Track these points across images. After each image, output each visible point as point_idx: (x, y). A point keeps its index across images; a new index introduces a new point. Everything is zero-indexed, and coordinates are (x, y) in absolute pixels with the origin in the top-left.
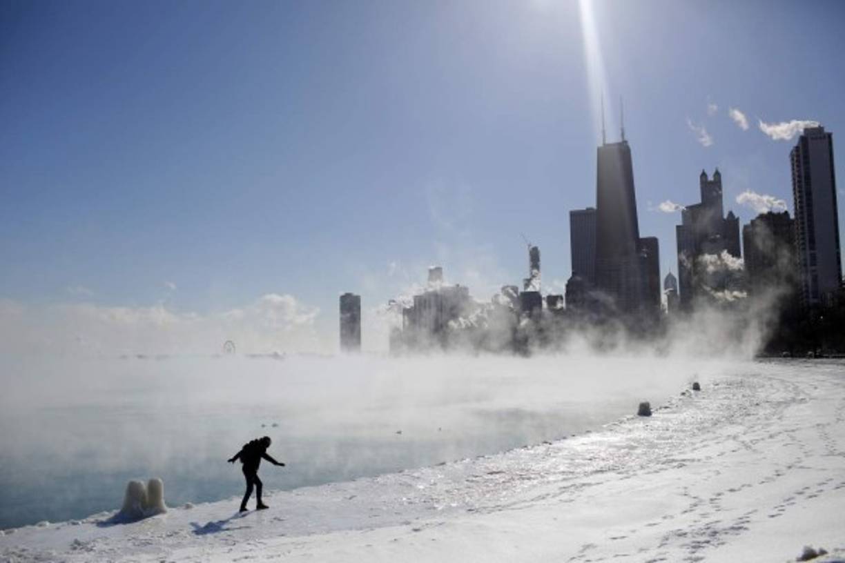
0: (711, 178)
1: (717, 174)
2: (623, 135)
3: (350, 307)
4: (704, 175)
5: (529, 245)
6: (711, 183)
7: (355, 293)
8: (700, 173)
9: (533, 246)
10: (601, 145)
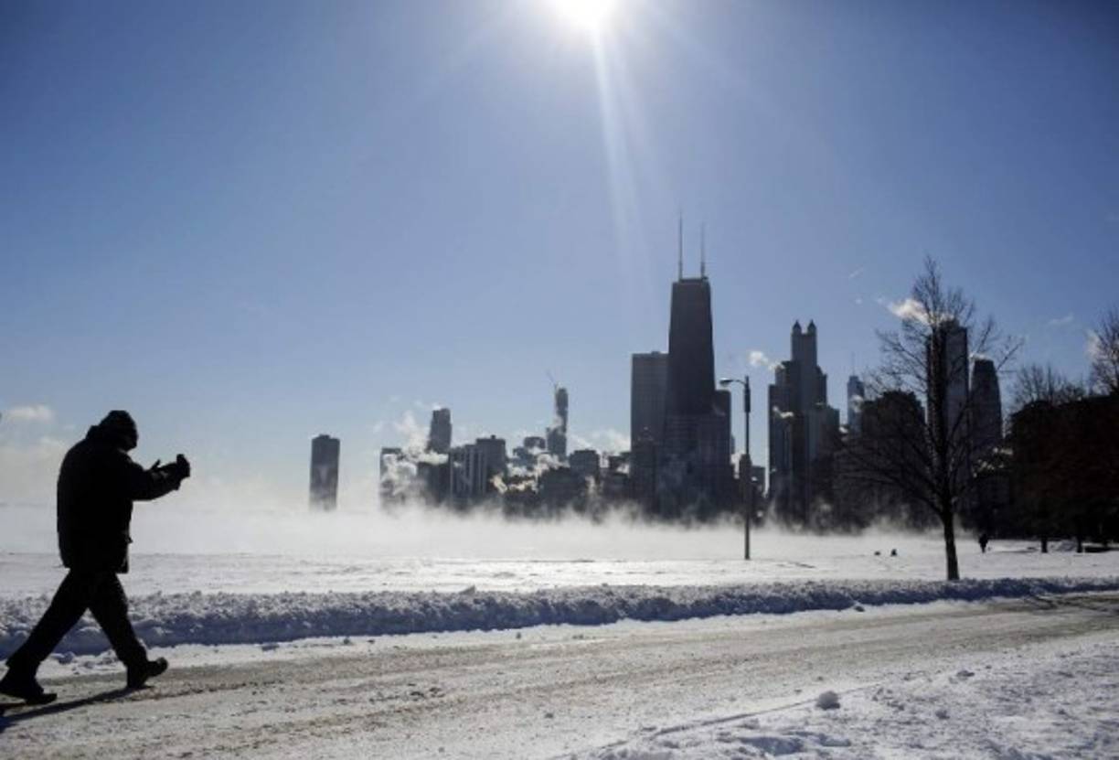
0: (804, 331)
1: (812, 326)
2: (703, 269)
3: (325, 452)
4: (797, 326)
5: (556, 386)
6: (804, 336)
7: (332, 436)
8: (793, 323)
9: (561, 386)
10: (676, 279)
